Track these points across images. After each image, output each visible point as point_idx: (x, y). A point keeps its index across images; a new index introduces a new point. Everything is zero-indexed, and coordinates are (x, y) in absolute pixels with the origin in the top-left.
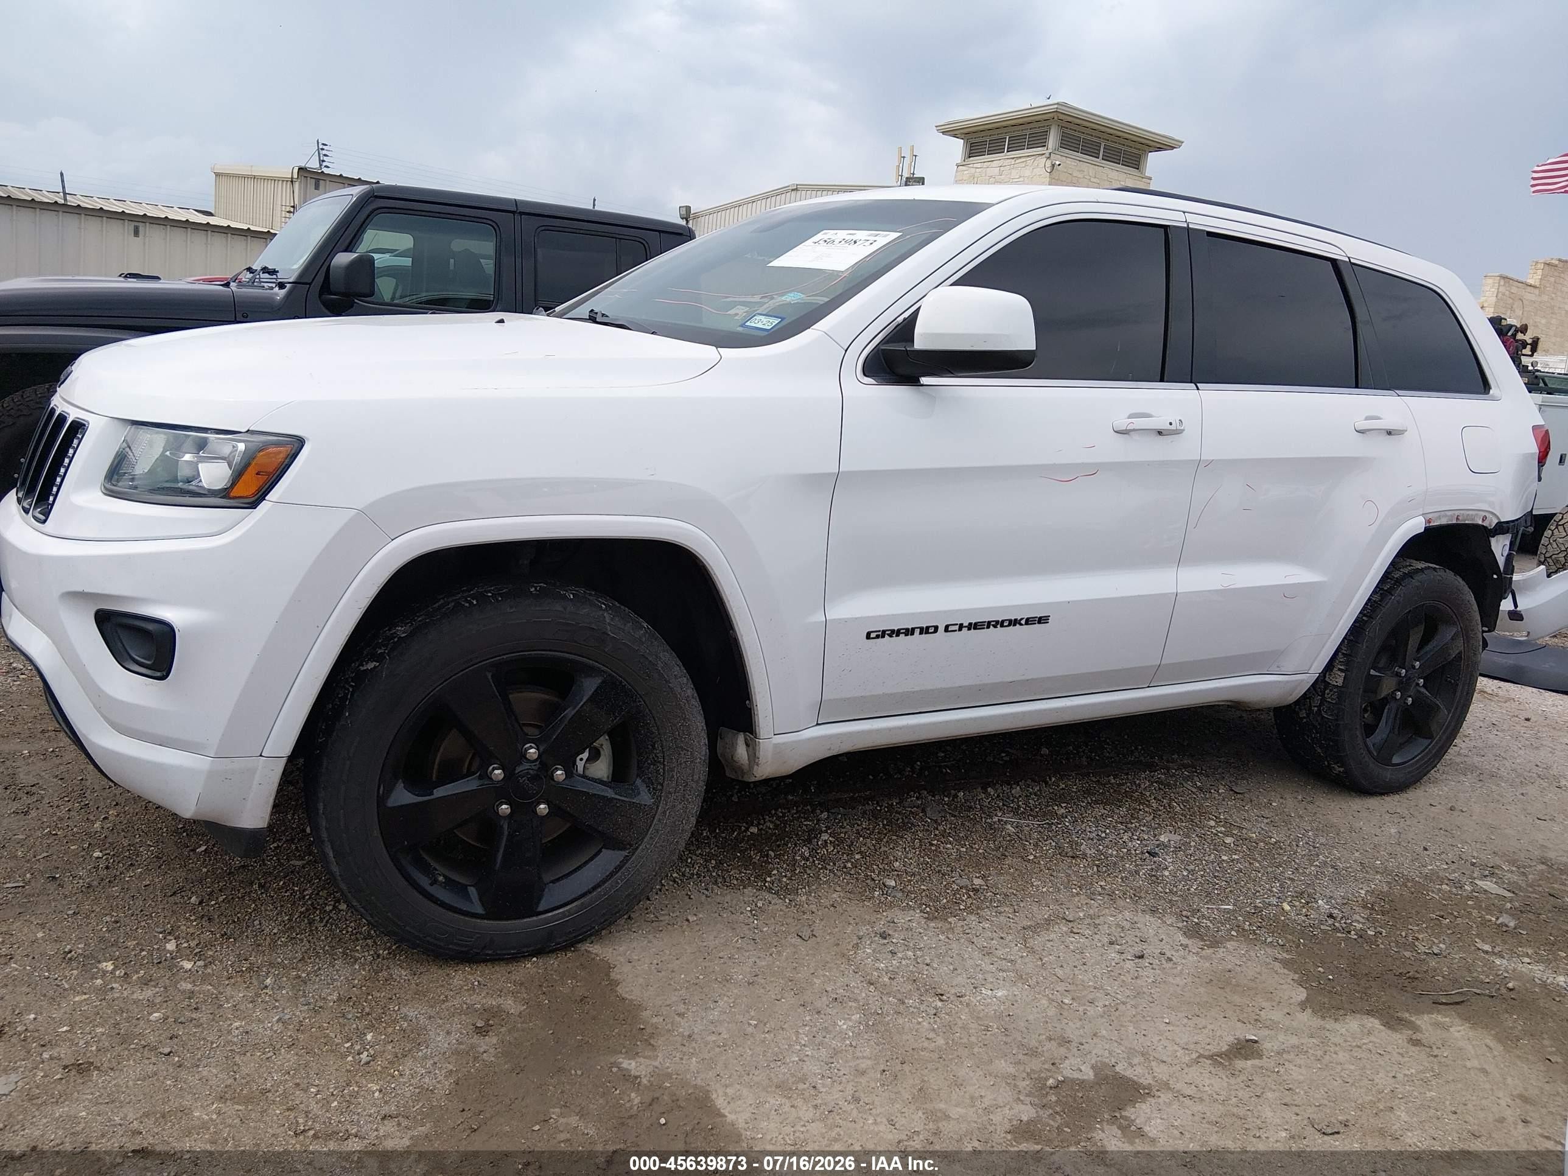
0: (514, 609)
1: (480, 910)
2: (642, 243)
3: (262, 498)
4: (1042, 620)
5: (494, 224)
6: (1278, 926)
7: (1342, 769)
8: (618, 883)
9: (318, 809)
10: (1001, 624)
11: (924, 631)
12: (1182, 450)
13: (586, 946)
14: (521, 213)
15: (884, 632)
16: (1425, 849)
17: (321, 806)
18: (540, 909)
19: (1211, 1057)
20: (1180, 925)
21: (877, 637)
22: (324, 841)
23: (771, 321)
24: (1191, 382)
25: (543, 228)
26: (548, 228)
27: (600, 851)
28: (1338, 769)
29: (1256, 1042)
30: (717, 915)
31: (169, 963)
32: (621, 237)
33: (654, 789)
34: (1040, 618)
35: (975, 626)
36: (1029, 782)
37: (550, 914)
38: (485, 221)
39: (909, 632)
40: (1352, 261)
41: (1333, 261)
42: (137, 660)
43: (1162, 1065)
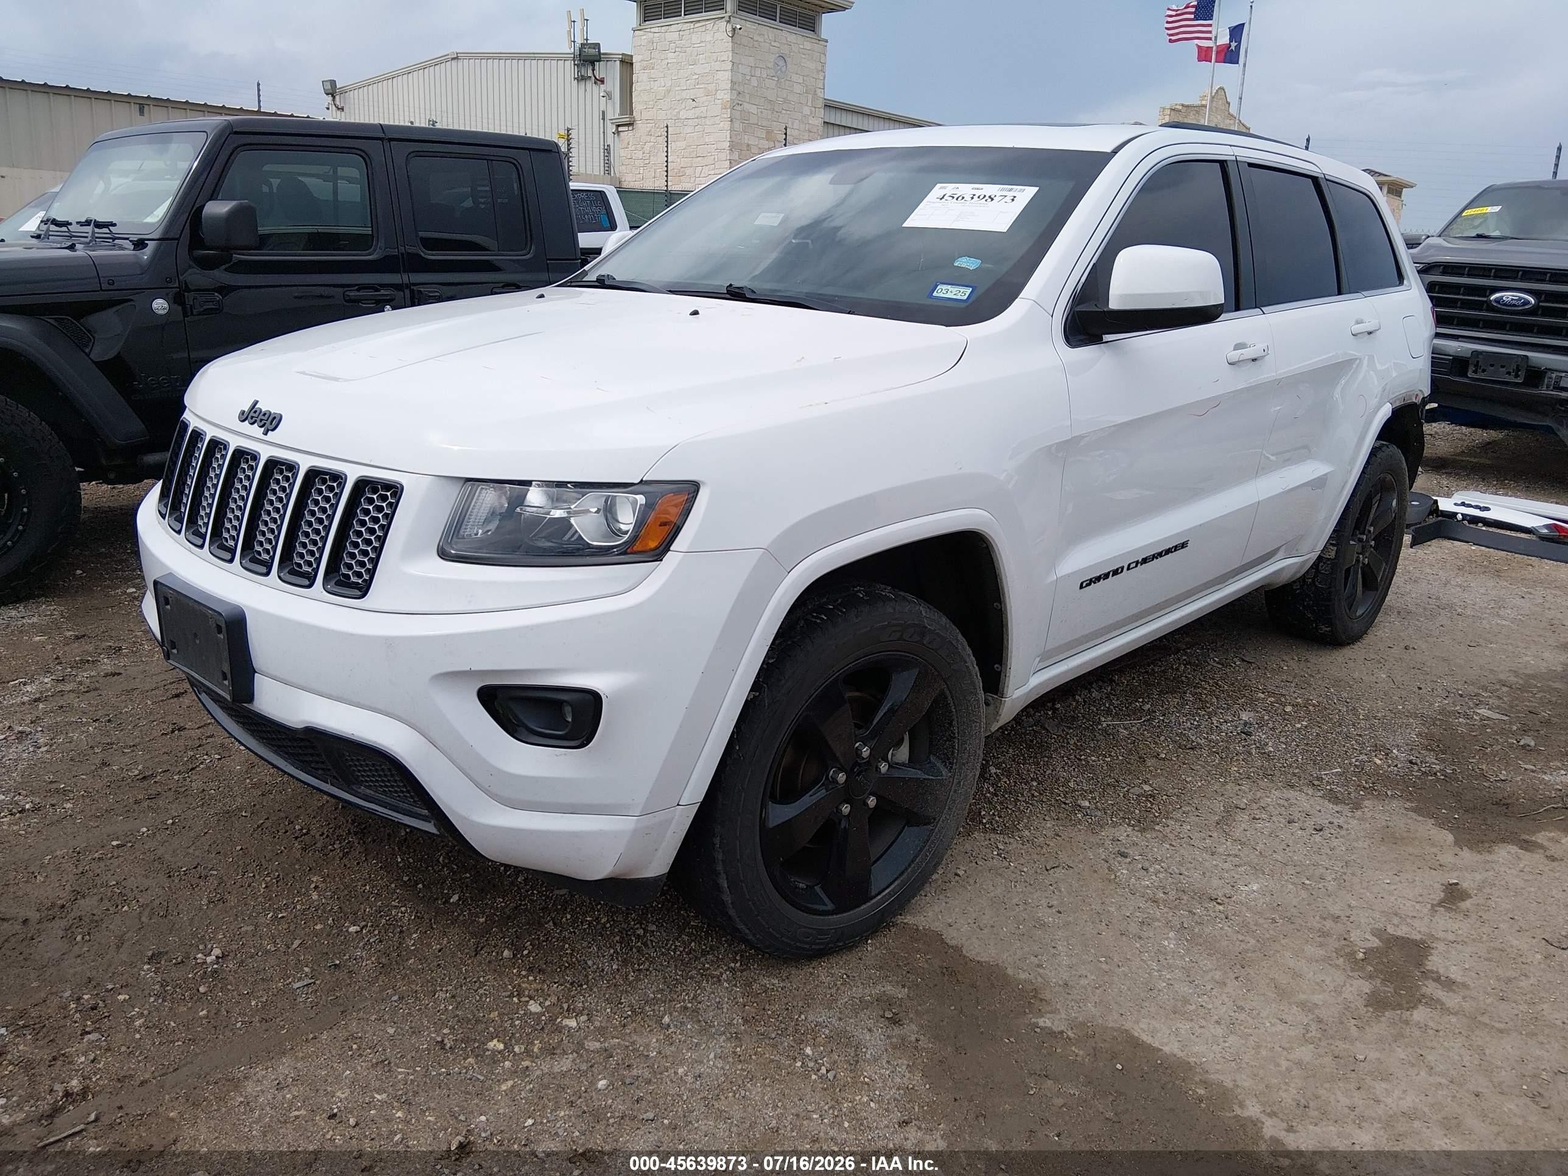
0: (860, 619)
1: (830, 906)
2: (514, 164)
3: (667, 549)
4: (1183, 545)
5: (363, 154)
6: (1386, 779)
7: (1328, 629)
8: (927, 856)
9: (714, 845)
10: (1160, 555)
11: (1116, 572)
12: (1266, 373)
13: (899, 919)
14: (390, 140)
15: (1091, 580)
16: (1420, 688)
17: (717, 841)
18: (873, 894)
19: (1439, 904)
20: (1319, 794)
21: (1087, 585)
22: (720, 874)
23: (962, 291)
24: (1256, 307)
25: (414, 154)
26: (419, 154)
27: (904, 828)
28: (1325, 629)
29: (1457, 884)
30: (974, 864)
31: (549, 1025)
32: (492, 158)
33: (950, 763)
34: (1183, 544)
35: (1145, 561)
36: (1100, 683)
37: (879, 897)
38: (354, 151)
39: (1106, 576)
40: (1327, 177)
41: (1315, 180)
42: (540, 732)
43: (1415, 920)
